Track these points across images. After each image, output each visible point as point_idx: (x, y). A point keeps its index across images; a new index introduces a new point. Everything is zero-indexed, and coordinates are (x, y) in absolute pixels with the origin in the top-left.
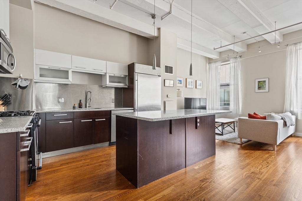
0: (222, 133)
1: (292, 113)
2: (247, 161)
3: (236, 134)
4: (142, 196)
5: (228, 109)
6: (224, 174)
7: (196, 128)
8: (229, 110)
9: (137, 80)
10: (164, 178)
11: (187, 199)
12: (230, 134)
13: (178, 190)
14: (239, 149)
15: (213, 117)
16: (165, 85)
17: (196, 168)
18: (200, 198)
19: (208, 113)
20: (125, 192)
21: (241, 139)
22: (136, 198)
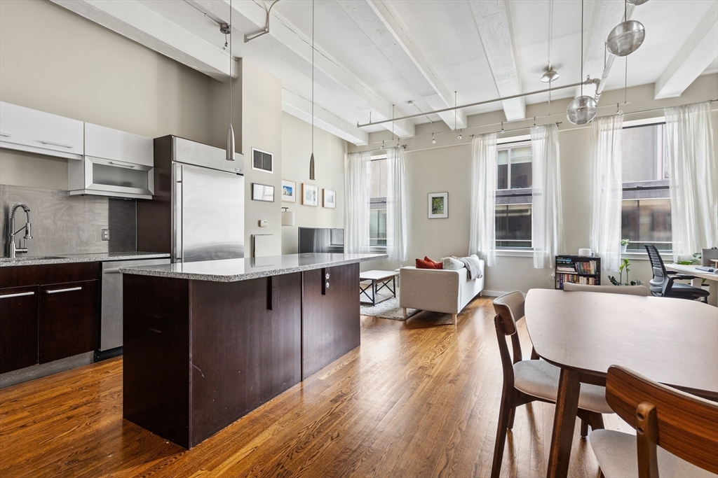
0: (373, 300)
1: (480, 256)
2: (414, 349)
3: (395, 302)
4: (202, 464)
5: (383, 251)
6: (374, 379)
7: (323, 293)
8: (385, 252)
9: (181, 182)
10: (255, 413)
11: (305, 442)
12: (387, 302)
13: (287, 430)
14: (401, 329)
15: (355, 267)
16: (254, 198)
17: (324, 377)
18: (331, 434)
19: (348, 259)
20: (156, 465)
21: (405, 308)
22: (186, 471)
